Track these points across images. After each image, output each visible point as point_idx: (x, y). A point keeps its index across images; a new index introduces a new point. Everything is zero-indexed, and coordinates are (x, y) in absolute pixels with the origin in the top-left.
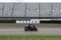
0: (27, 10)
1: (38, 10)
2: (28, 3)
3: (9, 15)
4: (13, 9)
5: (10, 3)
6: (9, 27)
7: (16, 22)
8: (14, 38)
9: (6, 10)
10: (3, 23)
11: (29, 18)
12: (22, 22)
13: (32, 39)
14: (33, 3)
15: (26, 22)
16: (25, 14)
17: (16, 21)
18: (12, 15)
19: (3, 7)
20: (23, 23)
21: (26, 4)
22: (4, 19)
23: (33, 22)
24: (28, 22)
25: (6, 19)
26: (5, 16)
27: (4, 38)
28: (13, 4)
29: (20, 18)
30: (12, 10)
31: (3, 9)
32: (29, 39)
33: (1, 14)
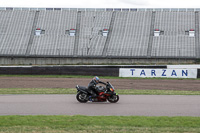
0: (157, 34)
1: (192, 34)
2: (158, 10)
4: (110, 31)
5: (100, 11)
7: (118, 72)
8: (111, 127)
9: (86, 32)
10: (77, 74)
11: (161, 62)
12: (137, 73)
13: (171, 129)
14: (175, 11)
15: (153, 73)
16: (150, 46)
17: (121, 70)
18: (105, 49)
20: (143, 76)
21: (153, 13)
22: (79, 61)
23: (174, 73)
24: (159, 73)
25: (87, 62)
27: (80, 127)
28: (110, 13)
29: (134, 61)
30: (105, 35)
32: (162, 129)
33: (72, 47)
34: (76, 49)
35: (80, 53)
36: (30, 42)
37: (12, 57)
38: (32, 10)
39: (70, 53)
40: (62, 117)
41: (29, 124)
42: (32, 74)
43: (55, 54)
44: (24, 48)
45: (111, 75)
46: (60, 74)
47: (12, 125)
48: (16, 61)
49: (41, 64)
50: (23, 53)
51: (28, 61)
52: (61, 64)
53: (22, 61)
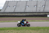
3: (42, 11)
4: (45, 6)
6: (42, 21)
7: (47, 16)
8: (46, 30)
9: (39, 6)
10: (37, 17)
18: (44, 10)
19: (37, 4)
25: (39, 13)
26: (39, 11)
28: (45, 1)
30: (44, 7)
31: (37, 6)
33: (35, 10)
34: (36, 10)
35: (37, 11)
36: (25, 9)
37: (21, 13)
38: (26, 1)
39: (35, 11)
40: (34, 27)
41: (26, 29)
42: (26, 17)
43: (31, 12)
44: (24, 10)
45: (45, 17)
46: (33, 17)
47: (21, 29)
48: (22, 14)
49: (28, 14)
50: (24, 12)
51: (25, 14)
52: (33, 14)
53: (23, 14)
